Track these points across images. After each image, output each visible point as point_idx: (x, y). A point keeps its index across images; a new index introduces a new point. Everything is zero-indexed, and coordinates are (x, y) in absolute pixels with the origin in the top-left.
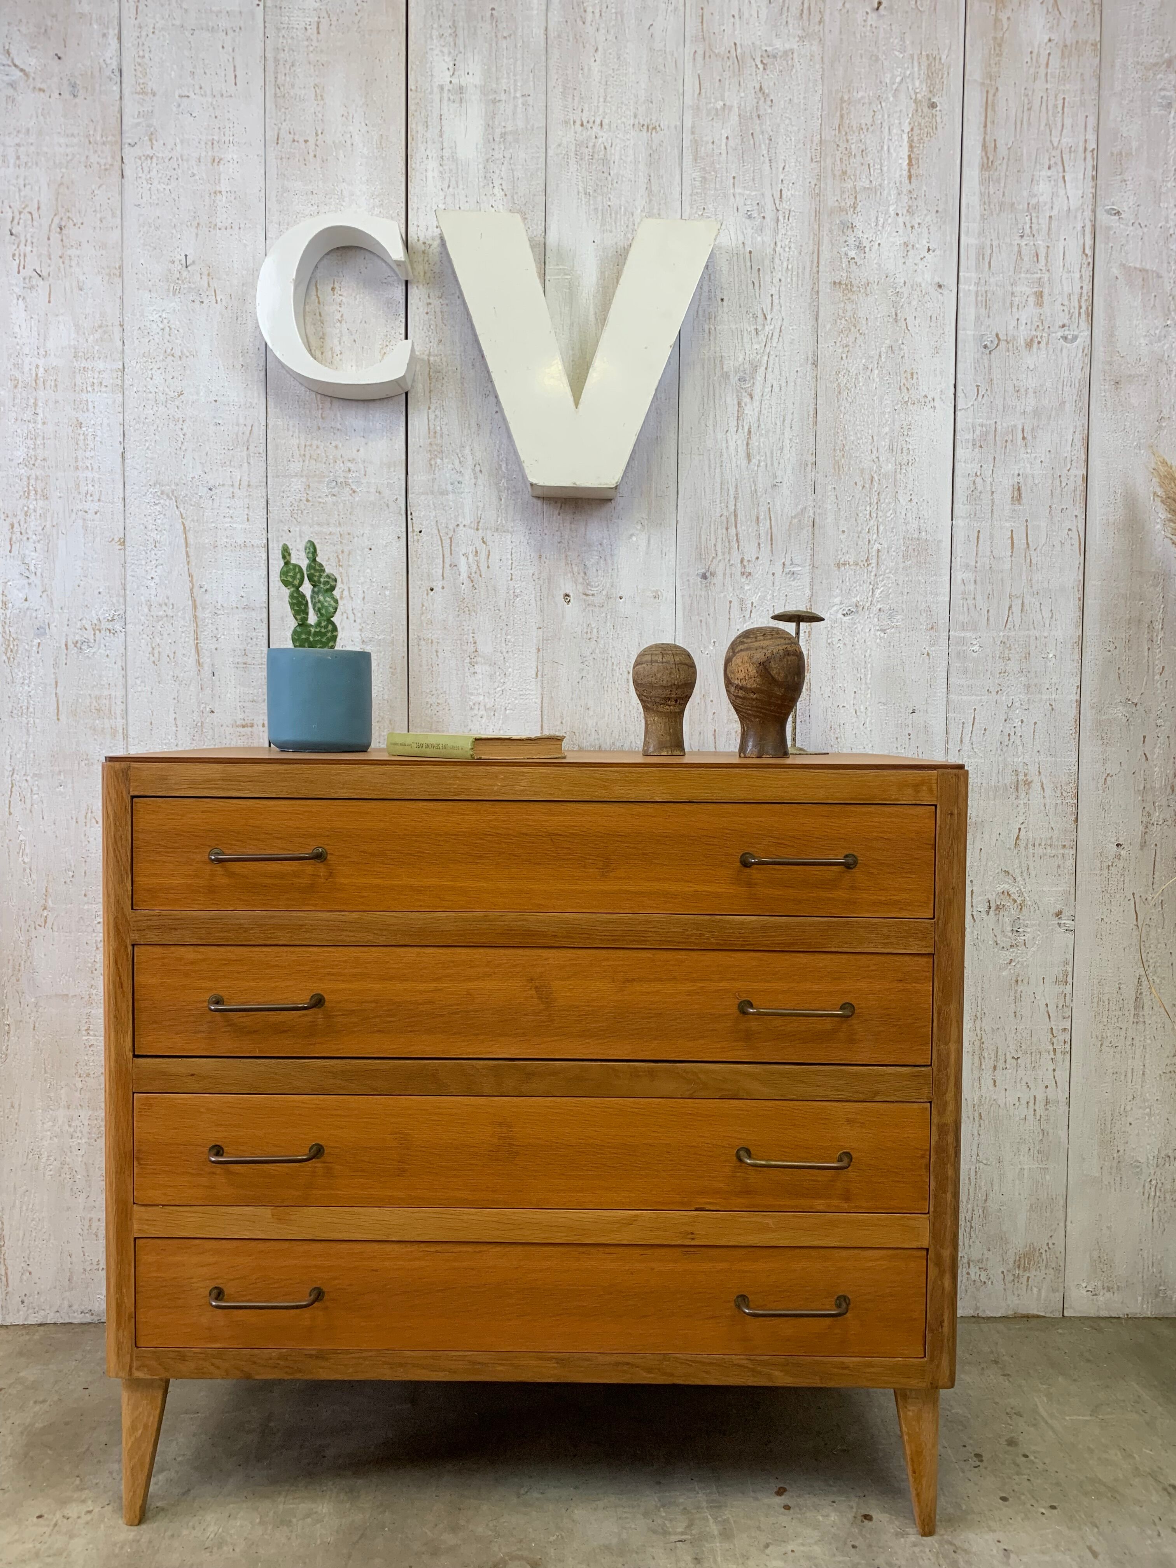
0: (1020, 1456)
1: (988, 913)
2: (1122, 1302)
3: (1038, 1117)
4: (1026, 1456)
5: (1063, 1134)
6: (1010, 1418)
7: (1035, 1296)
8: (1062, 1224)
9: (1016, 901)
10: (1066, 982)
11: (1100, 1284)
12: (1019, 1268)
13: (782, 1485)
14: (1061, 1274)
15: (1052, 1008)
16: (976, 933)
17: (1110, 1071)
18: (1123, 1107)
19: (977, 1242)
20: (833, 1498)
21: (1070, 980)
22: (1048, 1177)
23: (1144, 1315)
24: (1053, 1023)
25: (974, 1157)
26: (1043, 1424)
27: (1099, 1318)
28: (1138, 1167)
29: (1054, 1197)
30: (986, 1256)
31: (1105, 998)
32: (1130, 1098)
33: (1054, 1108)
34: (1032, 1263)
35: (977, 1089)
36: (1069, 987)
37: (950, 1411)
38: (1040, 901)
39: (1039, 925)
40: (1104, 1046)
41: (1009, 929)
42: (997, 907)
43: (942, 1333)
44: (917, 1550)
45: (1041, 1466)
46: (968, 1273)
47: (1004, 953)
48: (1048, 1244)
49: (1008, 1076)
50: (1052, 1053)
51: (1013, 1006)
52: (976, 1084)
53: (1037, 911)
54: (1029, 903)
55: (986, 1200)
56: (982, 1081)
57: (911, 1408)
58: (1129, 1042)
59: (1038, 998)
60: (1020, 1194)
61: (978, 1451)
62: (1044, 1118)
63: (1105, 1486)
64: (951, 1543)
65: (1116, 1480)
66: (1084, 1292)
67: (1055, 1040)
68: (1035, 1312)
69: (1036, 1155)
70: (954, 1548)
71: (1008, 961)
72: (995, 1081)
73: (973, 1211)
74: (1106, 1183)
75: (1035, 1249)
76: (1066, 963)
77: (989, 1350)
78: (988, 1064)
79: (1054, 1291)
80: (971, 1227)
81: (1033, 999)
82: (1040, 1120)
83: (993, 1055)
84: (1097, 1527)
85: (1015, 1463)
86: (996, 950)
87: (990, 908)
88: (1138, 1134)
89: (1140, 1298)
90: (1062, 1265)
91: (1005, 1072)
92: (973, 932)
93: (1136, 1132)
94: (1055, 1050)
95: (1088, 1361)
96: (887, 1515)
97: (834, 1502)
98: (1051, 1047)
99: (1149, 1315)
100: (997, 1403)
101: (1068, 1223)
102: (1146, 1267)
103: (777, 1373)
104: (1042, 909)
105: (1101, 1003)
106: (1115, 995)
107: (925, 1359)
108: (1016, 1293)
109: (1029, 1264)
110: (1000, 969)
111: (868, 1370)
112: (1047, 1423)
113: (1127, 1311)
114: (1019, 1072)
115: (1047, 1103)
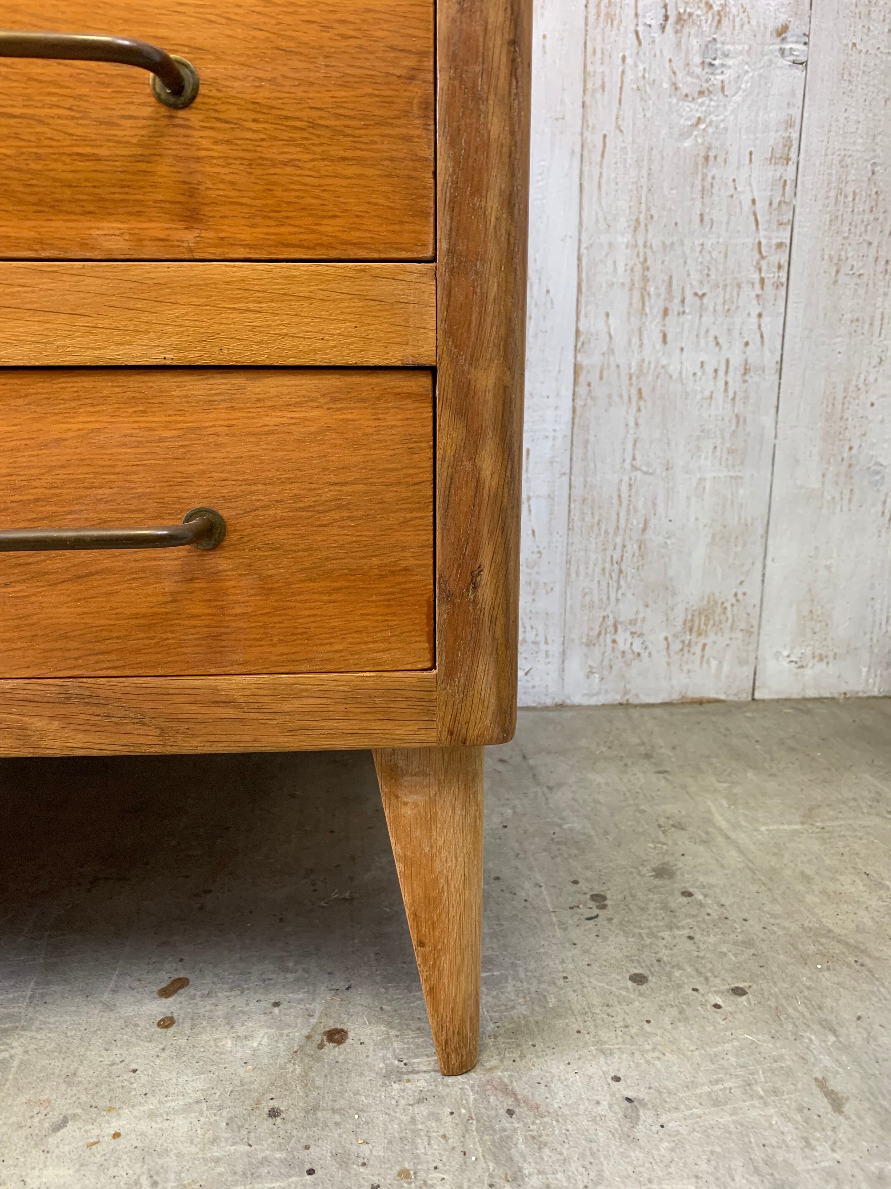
0: (677, 894)
1: (663, 28)
2: (839, 676)
3: (731, 395)
4: (687, 894)
5: (768, 421)
6: (664, 832)
7: (713, 671)
8: (759, 564)
9: (711, 7)
10: (788, 160)
11: (808, 651)
12: (691, 630)
13: (181, 975)
14: (754, 637)
15: (761, 206)
16: (641, 67)
17: (848, 316)
18: (862, 377)
19: (629, 595)
20: (273, 998)
21: (793, 155)
22: (741, 492)
23: (869, 694)
24: (762, 233)
25: (628, 461)
26: (720, 839)
27: (805, 700)
28: (878, 473)
29: (749, 521)
30: (640, 616)
31: (849, 190)
32: (875, 361)
33: (756, 379)
34: (711, 622)
35: (636, 348)
36: (792, 167)
37: (560, 826)
38: (753, 7)
39: (748, 52)
40: (841, 277)
41: (698, 60)
42: (680, 18)
43: (475, 602)
44: (422, 1110)
45: (715, 912)
46: (614, 641)
47: (687, 106)
48: (736, 595)
49: (687, 326)
50: (757, 286)
51: (698, 204)
52: (635, 340)
53: (746, 27)
54: (734, 11)
55: (644, 530)
56: (645, 334)
57: (411, 799)
58: (881, 267)
59: (739, 189)
60: (697, 519)
61: (598, 889)
62: (740, 395)
63: (840, 942)
64: (506, 1090)
65: (860, 929)
66: (784, 663)
67: (763, 263)
68: (713, 695)
69: (725, 456)
70: (509, 1102)
71: (694, 121)
72: (665, 336)
73: (624, 546)
74: (828, 497)
75: (716, 603)
76: (789, 124)
77: (638, 741)
78: (655, 306)
79: (742, 662)
80: (621, 572)
81: (732, 191)
82: (733, 399)
83: (663, 290)
84: (834, 1032)
85: (665, 907)
86: (674, 101)
87: (666, 18)
88: (882, 421)
89: (865, 670)
90: (755, 623)
91: (682, 319)
92: (636, 65)
93: (880, 417)
94: (762, 281)
95: (793, 750)
96: (383, 1028)
97: (276, 1004)
98: (756, 277)
99: (876, 693)
100: (643, 812)
101: (769, 562)
102: (877, 624)
103: (39, 723)
104: (753, 22)
105: (841, 199)
106: (864, 185)
107: (434, 672)
108: (685, 668)
109: (706, 625)
110: (681, 135)
111: (287, 706)
112: (727, 837)
113: (844, 688)
114: (704, 319)
115: (746, 371)
